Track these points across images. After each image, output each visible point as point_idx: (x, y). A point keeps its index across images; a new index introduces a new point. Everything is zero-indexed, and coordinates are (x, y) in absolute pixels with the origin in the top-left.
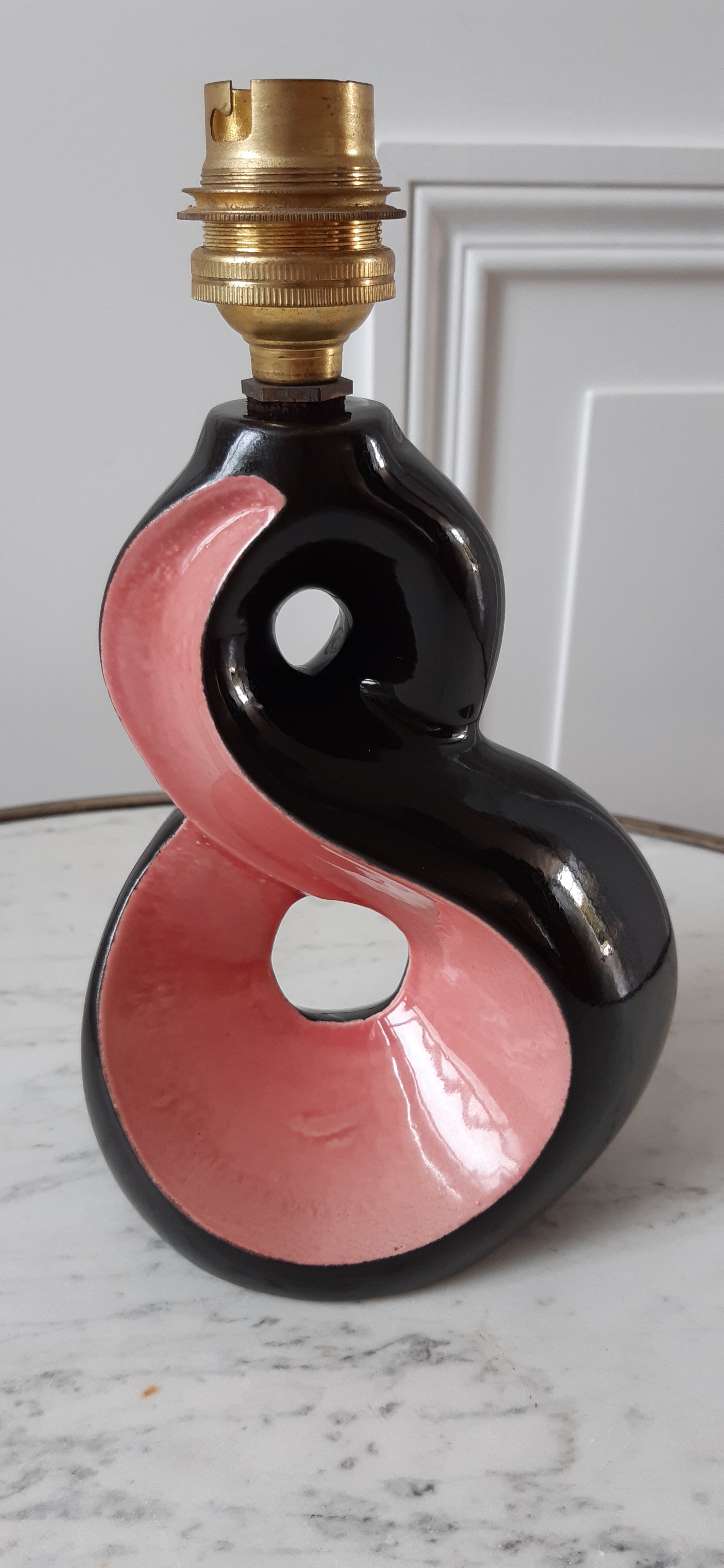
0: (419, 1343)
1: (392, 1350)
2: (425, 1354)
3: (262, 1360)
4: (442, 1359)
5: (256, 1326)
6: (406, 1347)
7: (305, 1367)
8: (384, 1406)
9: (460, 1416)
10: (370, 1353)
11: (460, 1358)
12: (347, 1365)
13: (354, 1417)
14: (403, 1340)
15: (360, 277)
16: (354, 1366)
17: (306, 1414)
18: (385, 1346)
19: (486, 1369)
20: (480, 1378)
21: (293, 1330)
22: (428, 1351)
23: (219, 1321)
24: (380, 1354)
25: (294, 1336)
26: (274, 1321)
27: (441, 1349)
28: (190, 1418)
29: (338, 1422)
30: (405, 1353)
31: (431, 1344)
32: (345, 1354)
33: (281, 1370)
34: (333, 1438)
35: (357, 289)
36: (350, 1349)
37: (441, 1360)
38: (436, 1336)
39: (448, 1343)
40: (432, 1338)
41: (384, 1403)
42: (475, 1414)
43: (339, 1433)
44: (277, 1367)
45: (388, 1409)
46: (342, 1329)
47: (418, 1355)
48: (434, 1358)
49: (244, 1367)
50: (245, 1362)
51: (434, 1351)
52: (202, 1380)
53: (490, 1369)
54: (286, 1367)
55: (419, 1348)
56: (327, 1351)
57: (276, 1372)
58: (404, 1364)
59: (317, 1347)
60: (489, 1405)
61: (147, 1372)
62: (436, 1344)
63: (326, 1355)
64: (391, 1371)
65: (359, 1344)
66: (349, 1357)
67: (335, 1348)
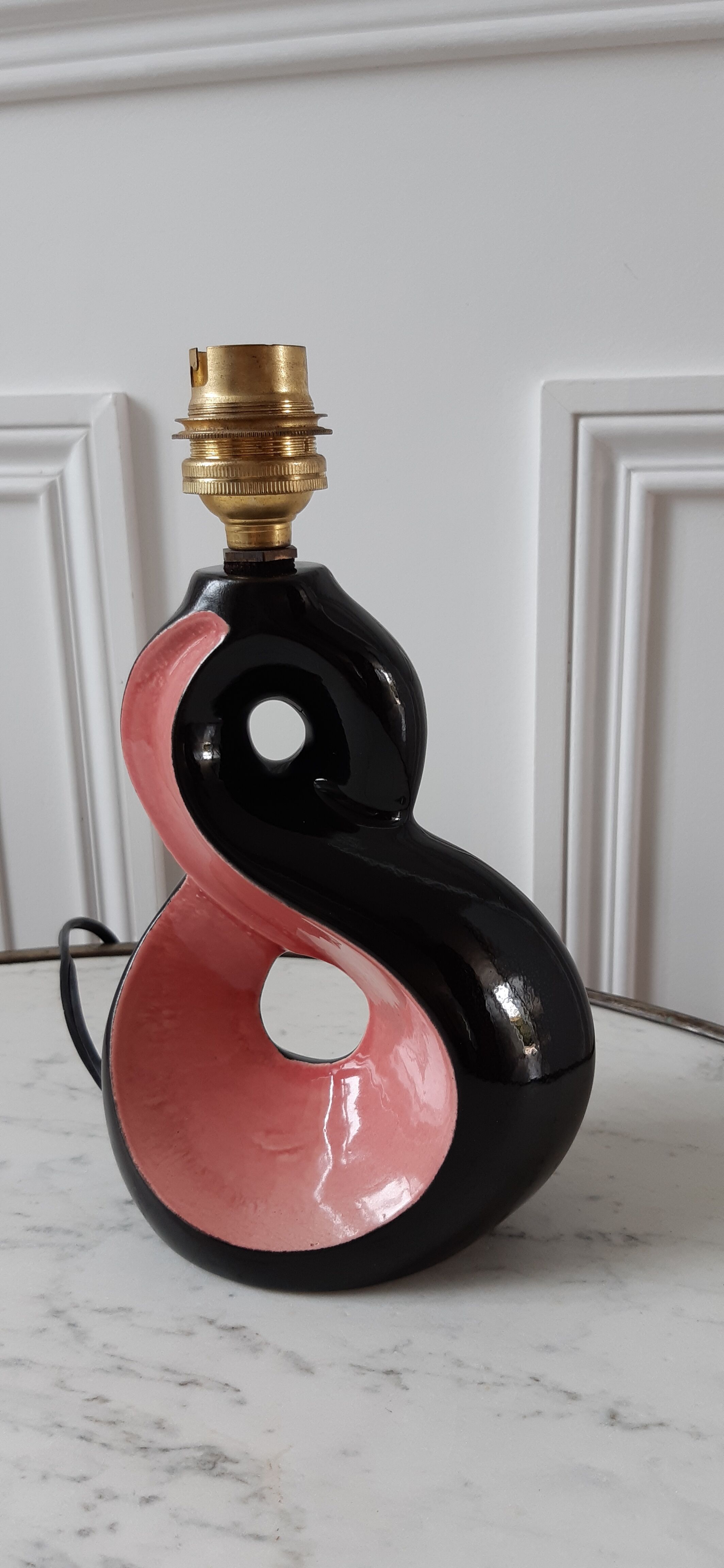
0: (212, 1455)
1: (186, 1453)
2: (211, 1466)
3: (74, 1428)
4: (223, 1474)
5: (88, 1400)
6: (199, 1454)
7: (104, 1445)
8: (147, 1497)
9: (205, 1525)
10: (165, 1450)
11: (239, 1479)
12: (141, 1454)
14: (200, 1448)
15: (289, 474)
16: (145, 1457)
17: (79, 1482)
18: (181, 1449)
19: (255, 1495)
20: (245, 1500)
21: (115, 1412)
22: (215, 1463)
23: (62, 1388)
24: (172, 1454)
25: (112, 1417)
26: (105, 1401)
27: (230, 1467)
29: (101, 1497)
30: (194, 1458)
31: (222, 1458)
32: (143, 1444)
33: (84, 1441)
34: (87, 1508)
35: (287, 482)
36: (150, 1442)
37: (221, 1475)
38: (230, 1452)
39: (237, 1462)
40: (226, 1454)
41: (148, 1493)
42: (219, 1528)
43: (95, 1506)
44: (82, 1438)
45: (148, 1500)
46: (156, 1423)
47: (205, 1464)
48: (215, 1471)
49: (55, 1430)
50: (60, 1426)
51: (220, 1465)
53: (259, 1496)
54: (89, 1440)
55: (209, 1458)
56: (130, 1438)
57: (79, 1441)
58: (188, 1468)
59: (124, 1432)
60: (236, 1524)
62: (226, 1459)
63: (127, 1440)
64: (172, 1470)
65: (161, 1439)
66: (146, 1448)
67: (139, 1437)
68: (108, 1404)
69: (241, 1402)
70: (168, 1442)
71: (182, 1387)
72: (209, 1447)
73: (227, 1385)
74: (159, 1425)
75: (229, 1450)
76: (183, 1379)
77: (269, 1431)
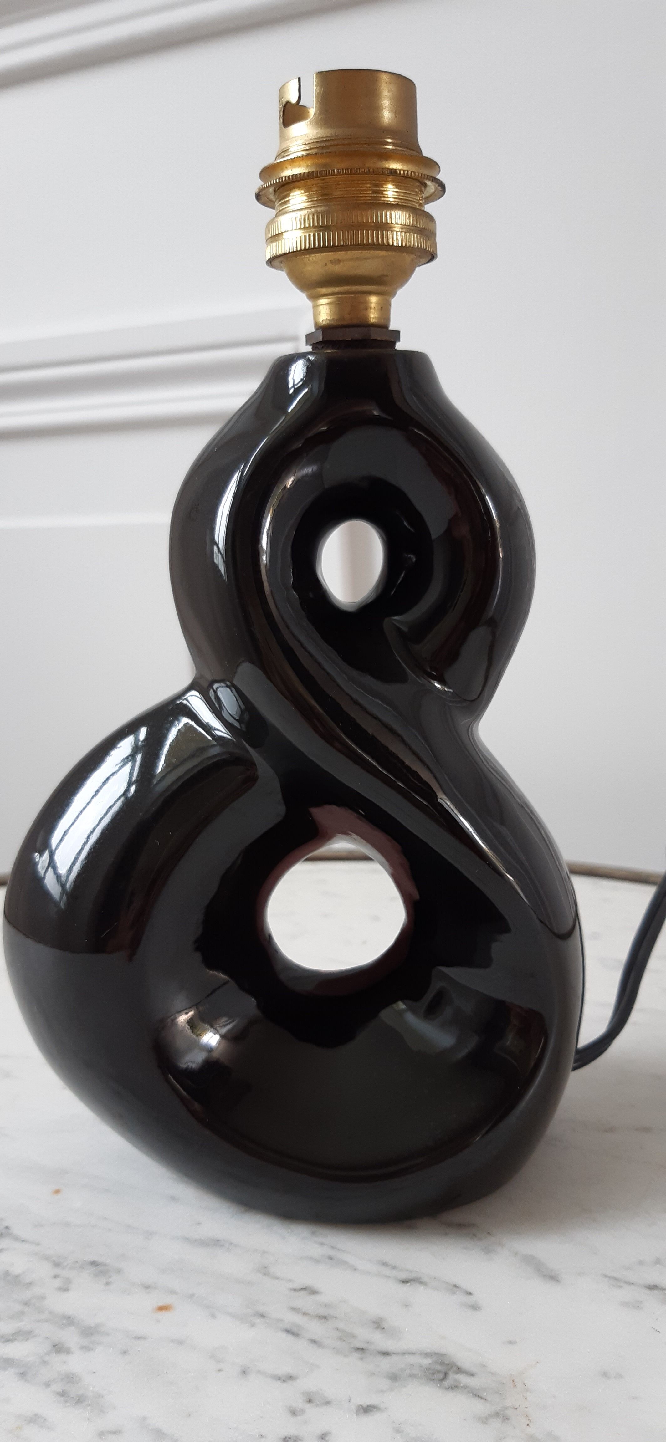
0: (442, 1363)
1: (411, 1359)
2: (441, 1376)
3: (279, 1320)
4: (456, 1387)
5: (295, 1290)
6: (426, 1362)
7: (314, 1342)
8: (365, 1406)
10: (386, 1354)
11: (476, 1394)
12: (357, 1355)
13: (328, 1403)
14: (427, 1355)
16: (362, 1359)
17: (284, 1381)
18: (404, 1354)
19: (497, 1414)
20: (485, 1420)
21: (326, 1306)
22: (446, 1374)
23: (265, 1274)
24: (394, 1359)
25: (323, 1312)
26: (313, 1292)
27: (463, 1379)
28: (180, 1342)
29: (310, 1401)
30: (421, 1366)
31: (455, 1368)
32: (360, 1345)
33: (290, 1336)
34: (294, 1413)
36: (368, 1343)
37: (454, 1388)
38: (464, 1363)
39: (473, 1375)
40: (459, 1364)
41: (366, 1401)
43: (303, 1411)
44: (288, 1331)
45: (366, 1410)
46: (373, 1322)
47: (433, 1374)
48: (446, 1383)
49: (258, 1320)
50: (262, 1316)
51: (452, 1377)
52: (214, 1316)
53: (502, 1416)
54: (296, 1335)
55: (438, 1367)
56: (344, 1336)
57: (284, 1335)
58: (413, 1376)
59: (337, 1329)
61: (173, 1292)
62: (459, 1370)
63: (340, 1339)
64: (394, 1377)
65: (380, 1341)
66: (362, 1349)
67: (354, 1336)
68: (317, 1297)
69: (475, 1307)
70: (389, 1345)
71: (401, 1285)
72: (436, 1354)
73: (455, 1286)
74: (378, 1324)
75: (464, 1359)
76: (404, 1276)
77: (510, 1342)
